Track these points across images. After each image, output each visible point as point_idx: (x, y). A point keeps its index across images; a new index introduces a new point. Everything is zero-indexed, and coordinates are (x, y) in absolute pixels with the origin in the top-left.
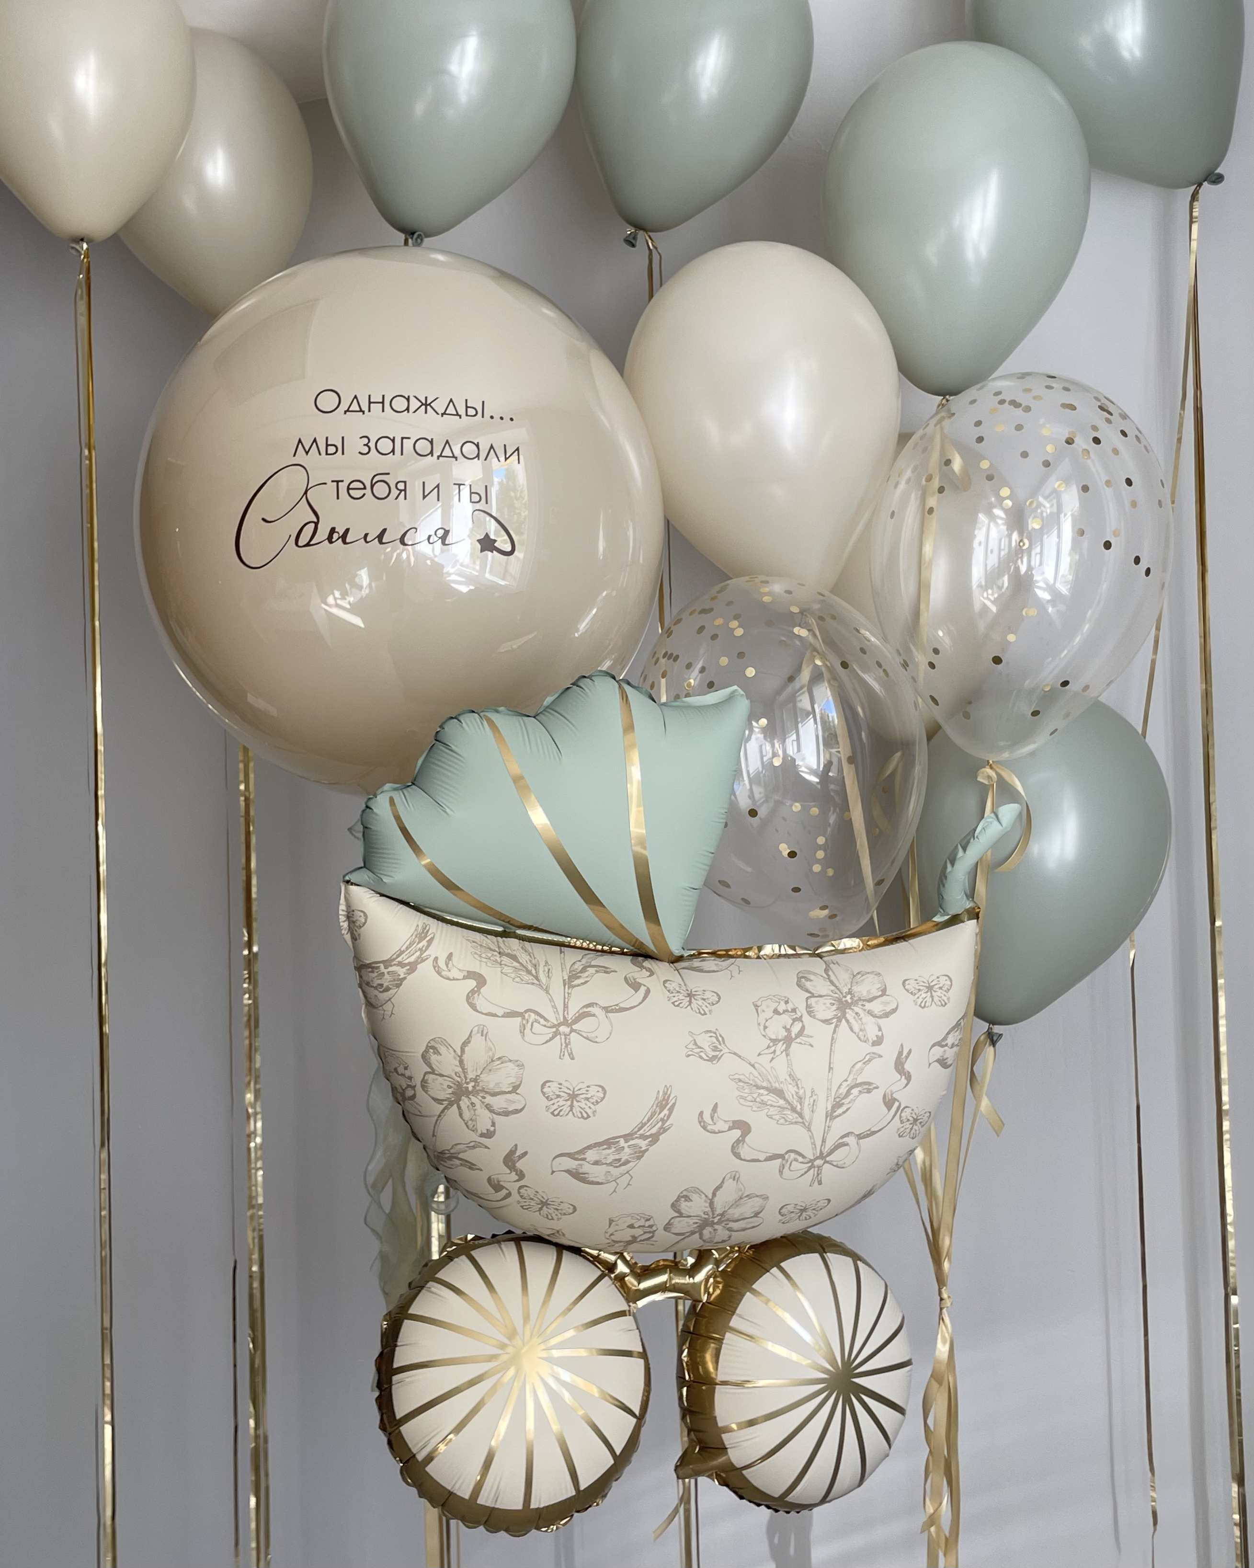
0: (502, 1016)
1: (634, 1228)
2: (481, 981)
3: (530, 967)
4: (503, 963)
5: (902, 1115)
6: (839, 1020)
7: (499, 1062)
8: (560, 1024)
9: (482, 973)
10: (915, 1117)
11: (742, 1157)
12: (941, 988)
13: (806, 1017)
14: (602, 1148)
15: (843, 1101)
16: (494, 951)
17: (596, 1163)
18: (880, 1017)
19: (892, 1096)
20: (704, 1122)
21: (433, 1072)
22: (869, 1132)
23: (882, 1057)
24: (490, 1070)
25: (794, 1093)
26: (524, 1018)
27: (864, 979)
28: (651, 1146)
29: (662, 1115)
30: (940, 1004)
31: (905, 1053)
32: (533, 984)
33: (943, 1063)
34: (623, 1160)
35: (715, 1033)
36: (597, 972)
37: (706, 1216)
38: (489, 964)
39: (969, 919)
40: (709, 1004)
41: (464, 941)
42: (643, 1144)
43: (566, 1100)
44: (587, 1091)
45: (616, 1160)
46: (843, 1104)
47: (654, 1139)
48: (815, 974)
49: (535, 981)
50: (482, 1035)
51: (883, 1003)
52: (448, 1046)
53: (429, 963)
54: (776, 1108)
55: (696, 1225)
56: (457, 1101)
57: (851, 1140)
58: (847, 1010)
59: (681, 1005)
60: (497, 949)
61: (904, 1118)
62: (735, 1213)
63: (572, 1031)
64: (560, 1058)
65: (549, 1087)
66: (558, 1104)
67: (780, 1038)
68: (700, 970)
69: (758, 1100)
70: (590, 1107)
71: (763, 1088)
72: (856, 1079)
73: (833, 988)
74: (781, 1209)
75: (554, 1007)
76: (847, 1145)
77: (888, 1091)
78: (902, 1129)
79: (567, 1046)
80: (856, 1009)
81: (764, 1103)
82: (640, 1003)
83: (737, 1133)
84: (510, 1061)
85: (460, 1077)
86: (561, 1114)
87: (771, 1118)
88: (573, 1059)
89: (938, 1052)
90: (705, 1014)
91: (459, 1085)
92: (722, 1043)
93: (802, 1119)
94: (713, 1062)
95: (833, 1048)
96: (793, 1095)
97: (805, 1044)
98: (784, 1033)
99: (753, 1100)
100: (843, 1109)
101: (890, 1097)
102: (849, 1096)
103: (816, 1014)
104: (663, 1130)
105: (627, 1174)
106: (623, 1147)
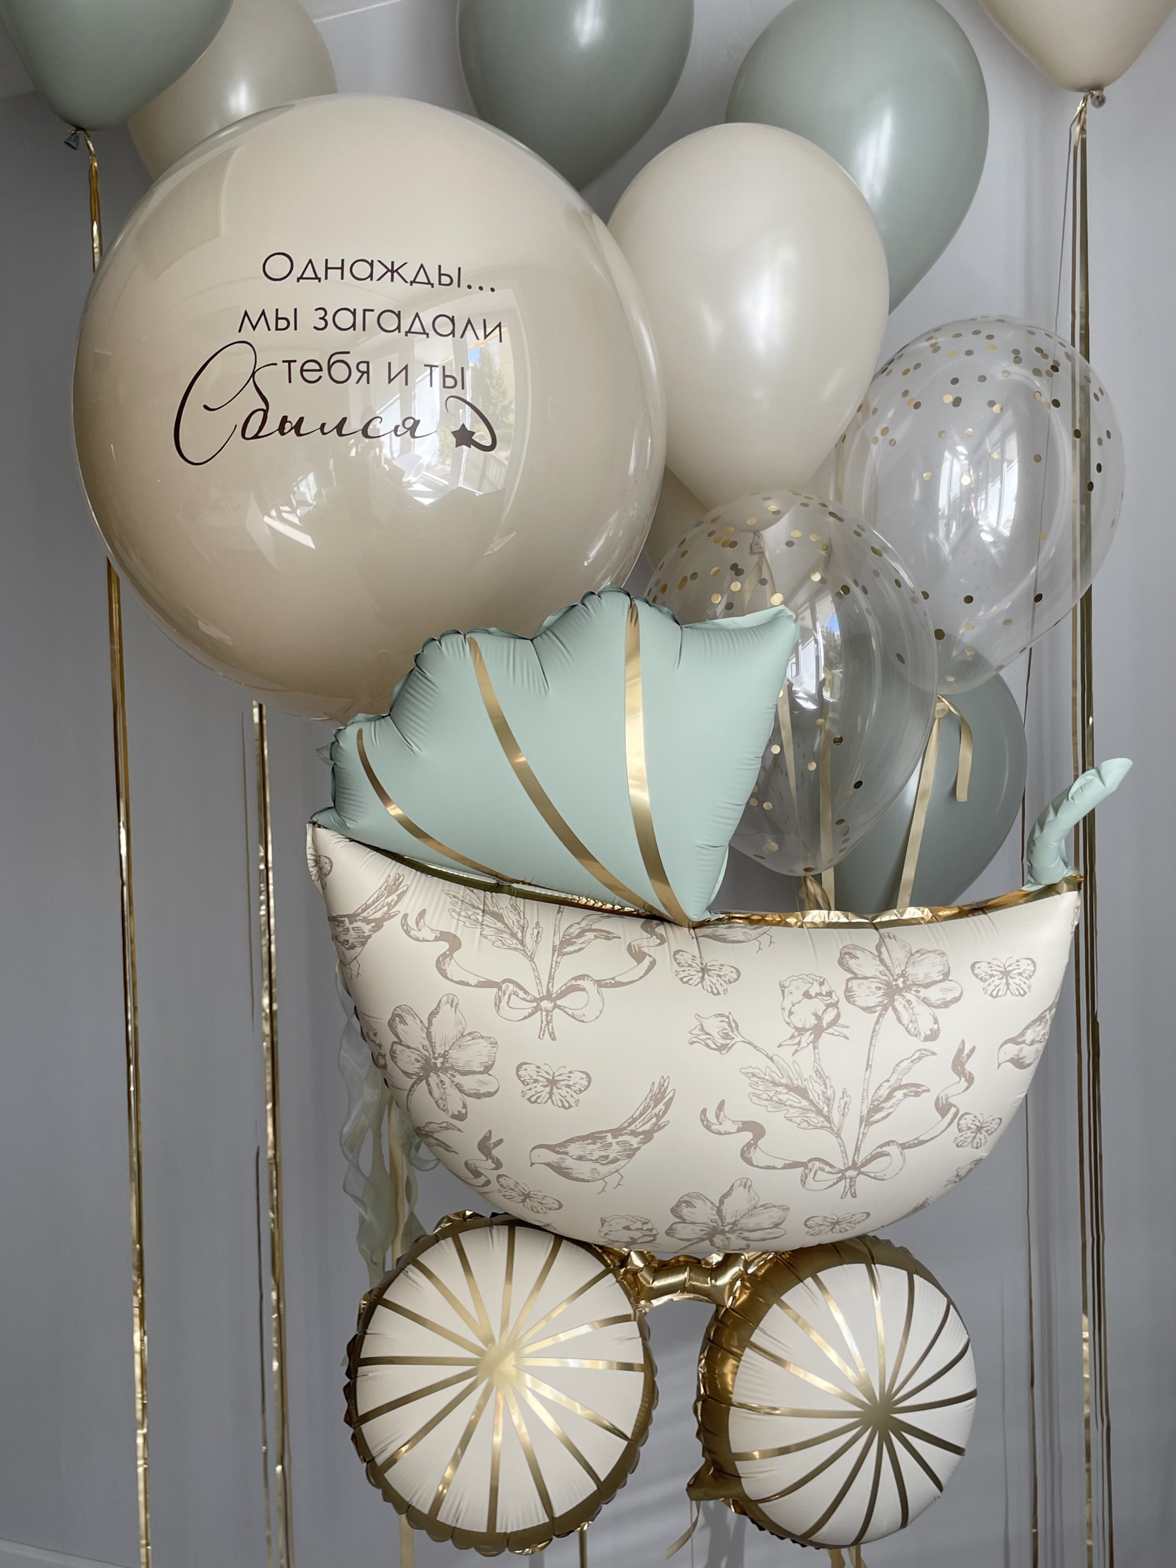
0: (476, 986)
1: (630, 1230)
2: (455, 943)
3: (515, 929)
4: (485, 922)
5: (960, 1122)
6: (885, 1008)
7: (469, 1038)
8: (542, 999)
9: (458, 935)
10: (979, 1125)
11: (755, 1163)
12: (1020, 974)
13: (843, 1003)
14: (586, 1142)
15: (884, 1105)
16: (479, 908)
17: (580, 1158)
18: (938, 1007)
19: (947, 1102)
20: (708, 1120)
21: (400, 1043)
22: (916, 1142)
23: (936, 1054)
24: (460, 1046)
25: (820, 1093)
26: (500, 989)
27: (922, 960)
28: (644, 1143)
29: (657, 1110)
30: (1017, 993)
31: (966, 1051)
32: (516, 949)
33: (1018, 1063)
34: (611, 1157)
35: (728, 1017)
36: (596, 937)
37: (715, 1224)
38: (467, 924)
39: (1069, 890)
40: (725, 981)
41: (444, 895)
42: (634, 1141)
43: (545, 1086)
44: (569, 1077)
45: (603, 1157)
46: (883, 1108)
47: (648, 1136)
48: (863, 950)
49: (519, 946)
50: (452, 1006)
51: (943, 989)
52: (415, 1015)
53: (397, 920)
54: (798, 1109)
55: (703, 1233)
56: (426, 1077)
57: (893, 1150)
58: (896, 997)
59: (690, 982)
60: (481, 907)
61: (964, 1127)
62: (751, 1222)
63: (556, 1006)
64: (539, 1037)
65: (526, 1070)
66: (535, 1090)
67: (807, 1027)
68: (722, 939)
69: (775, 1098)
70: (572, 1096)
71: (781, 1085)
72: (901, 1080)
73: (882, 968)
74: (806, 1221)
75: (538, 977)
76: (888, 1154)
77: (943, 1095)
78: (961, 1139)
79: (548, 1023)
80: (909, 996)
81: (781, 1103)
82: (641, 978)
83: (748, 1136)
84: (483, 1037)
85: (427, 1050)
86: (539, 1101)
87: (790, 1120)
88: (554, 1039)
89: (1012, 1050)
90: (718, 993)
91: (427, 1060)
92: (735, 1030)
93: (830, 1124)
94: (722, 1052)
95: (873, 1041)
96: (819, 1095)
97: (838, 1035)
98: (813, 1021)
99: (769, 1098)
100: (883, 1114)
101: (944, 1102)
102: (890, 1099)
103: (856, 999)
104: (657, 1128)
105: (616, 1173)
106: (611, 1143)
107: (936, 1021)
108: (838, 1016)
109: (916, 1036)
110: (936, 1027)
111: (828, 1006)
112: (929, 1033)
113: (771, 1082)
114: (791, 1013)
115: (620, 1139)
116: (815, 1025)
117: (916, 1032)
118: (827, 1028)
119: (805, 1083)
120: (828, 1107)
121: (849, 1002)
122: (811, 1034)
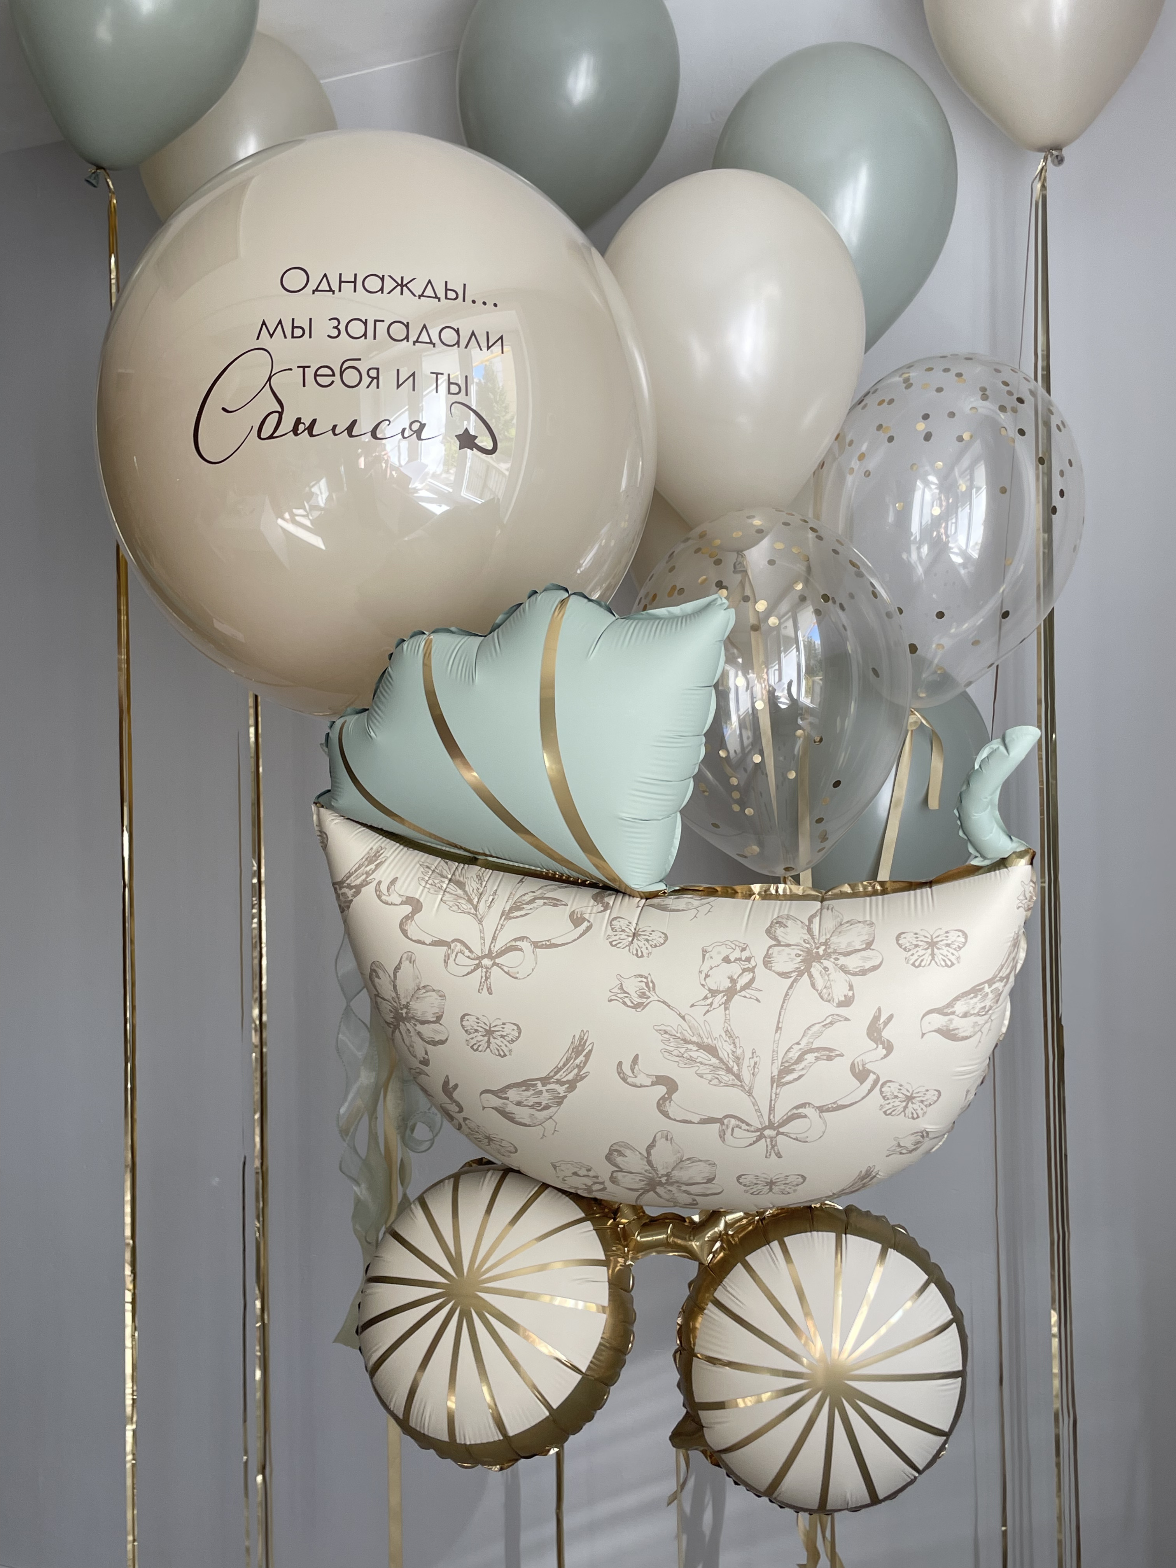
0: (430, 945)
1: (581, 1176)
2: (417, 908)
5: (883, 1089)
6: (801, 974)
7: (424, 990)
8: (484, 957)
9: (421, 899)
10: (909, 1094)
11: (671, 1116)
12: (948, 945)
13: (760, 968)
14: (522, 1088)
15: (794, 1067)
16: (445, 877)
18: (855, 974)
19: (864, 1068)
20: (624, 1073)
21: (378, 995)
22: (834, 1106)
23: (850, 1020)
24: (418, 998)
25: (730, 1052)
26: (449, 947)
27: (849, 930)
28: (569, 1092)
29: (578, 1061)
30: (943, 964)
31: (882, 1020)
32: (469, 913)
34: (543, 1104)
35: (646, 978)
36: (545, 904)
37: (651, 1175)
40: (651, 946)
43: (484, 1036)
44: (503, 1028)
45: (537, 1103)
46: (794, 1070)
47: (572, 1086)
49: (472, 910)
50: (411, 962)
51: (863, 958)
52: (386, 970)
53: (372, 887)
54: (708, 1067)
55: (644, 1183)
56: (399, 1026)
57: (811, 1112)
58: (814, 964)
59: (619, 946)
60: (449, 876)
61: (889, 1095)
62: (684, 1176)
63: (495, 964)
64: (479, 992)
65: (468, 1020)
66: (476, 1039)
67: (722, 989)
69: (686, 1056)
70: (506, 1045)
71: (692, 1043)
72: (812, 1043)
73: (808, 937)
74: (739, 1177)
75: (483, 938)
76: (806, 1116)
77: (859, 1060)
78: (888, 1106)
79: (487, 979)
80: (826, 963)
81: (693, 1060)
82: (575, 940)
83: (662, 1090)
84: (434, 991)
85: (395, 1002)
86: (480, 1049)
87: (702, 1077)
88: (491, 993)
90: (642, 956)
91: (396, 1010)
92: (651, 989)
93: (741, 1082)
94: (638, 1010)
95: (785, 1005)
96: (728, 1055)
97: (750, 998)
98: (728, 984)
99: (680, 1055)
100: (795, 1075)
101: (861, 1068)
102: (801, 1062)
103: (773, 965)
104: (579, 1078)
105: (551, 1120)
106: (542, 1091)
107: (851, 988)
108: (753, 980)
109: (829, 1001)
110: (850, 993)
111: (744, 970)
112: (843, 999)
113: (682, 1040)
114: (707, 976)
115: (549, 1087)
116: (729, 988)
117: (830, 997)
118: (740, 992)
119: (715, 1042)
120: (738, 1066)
121: (766, 968)
122: (724, 996)
